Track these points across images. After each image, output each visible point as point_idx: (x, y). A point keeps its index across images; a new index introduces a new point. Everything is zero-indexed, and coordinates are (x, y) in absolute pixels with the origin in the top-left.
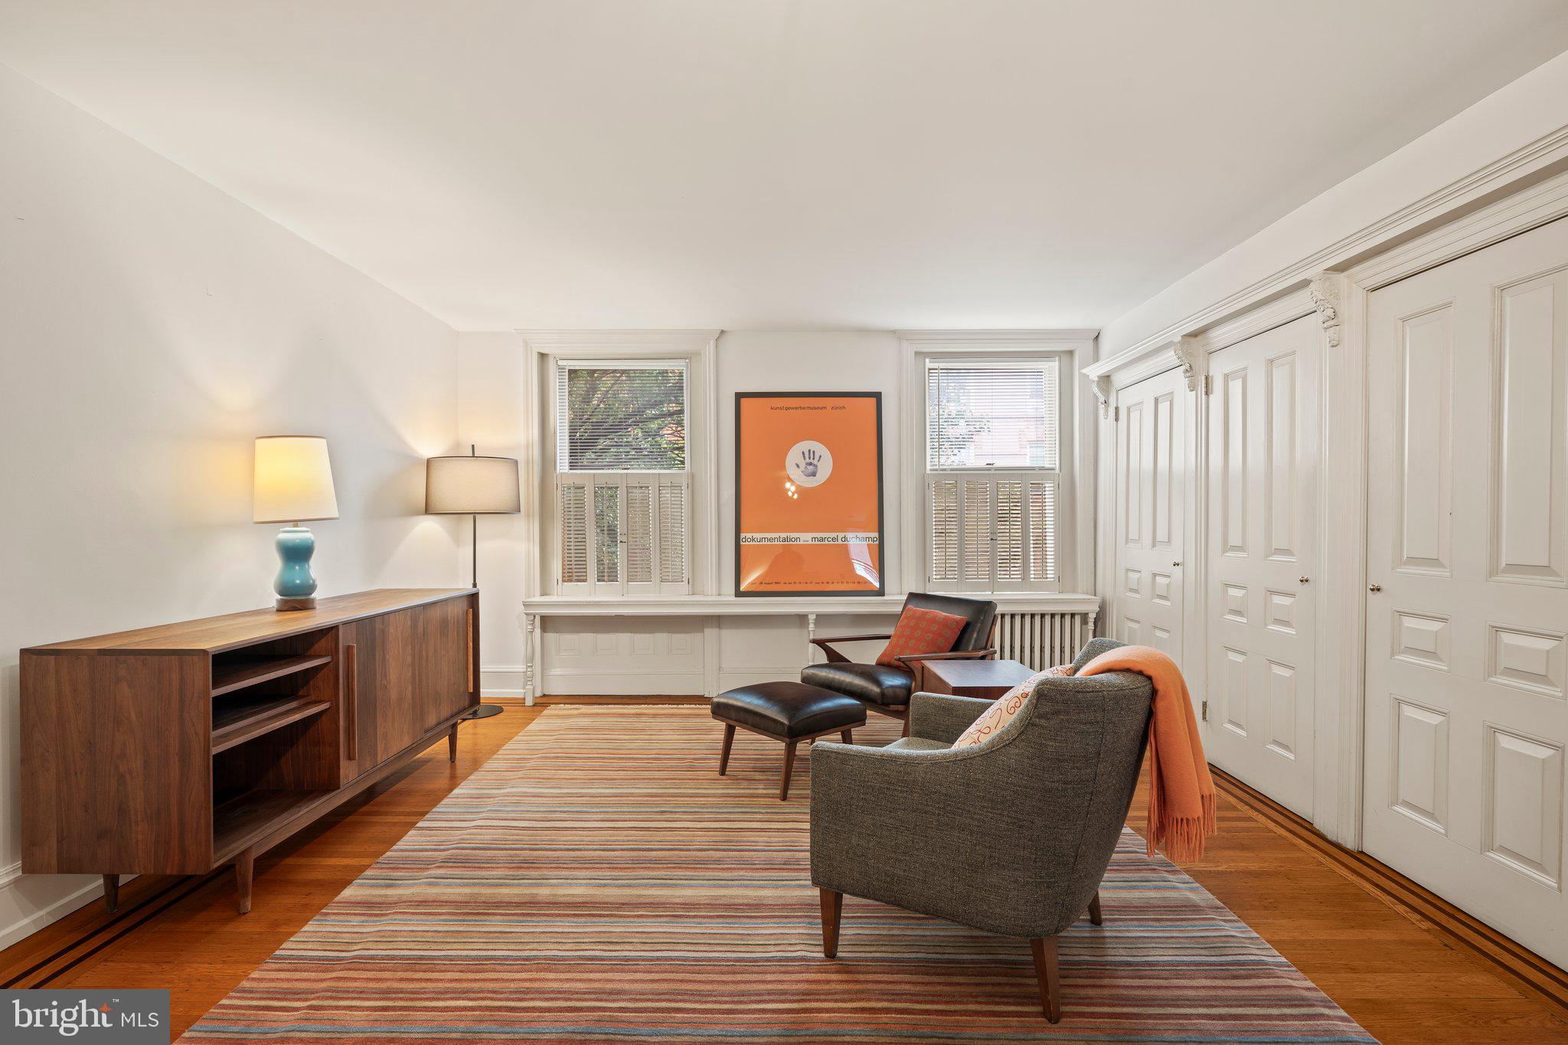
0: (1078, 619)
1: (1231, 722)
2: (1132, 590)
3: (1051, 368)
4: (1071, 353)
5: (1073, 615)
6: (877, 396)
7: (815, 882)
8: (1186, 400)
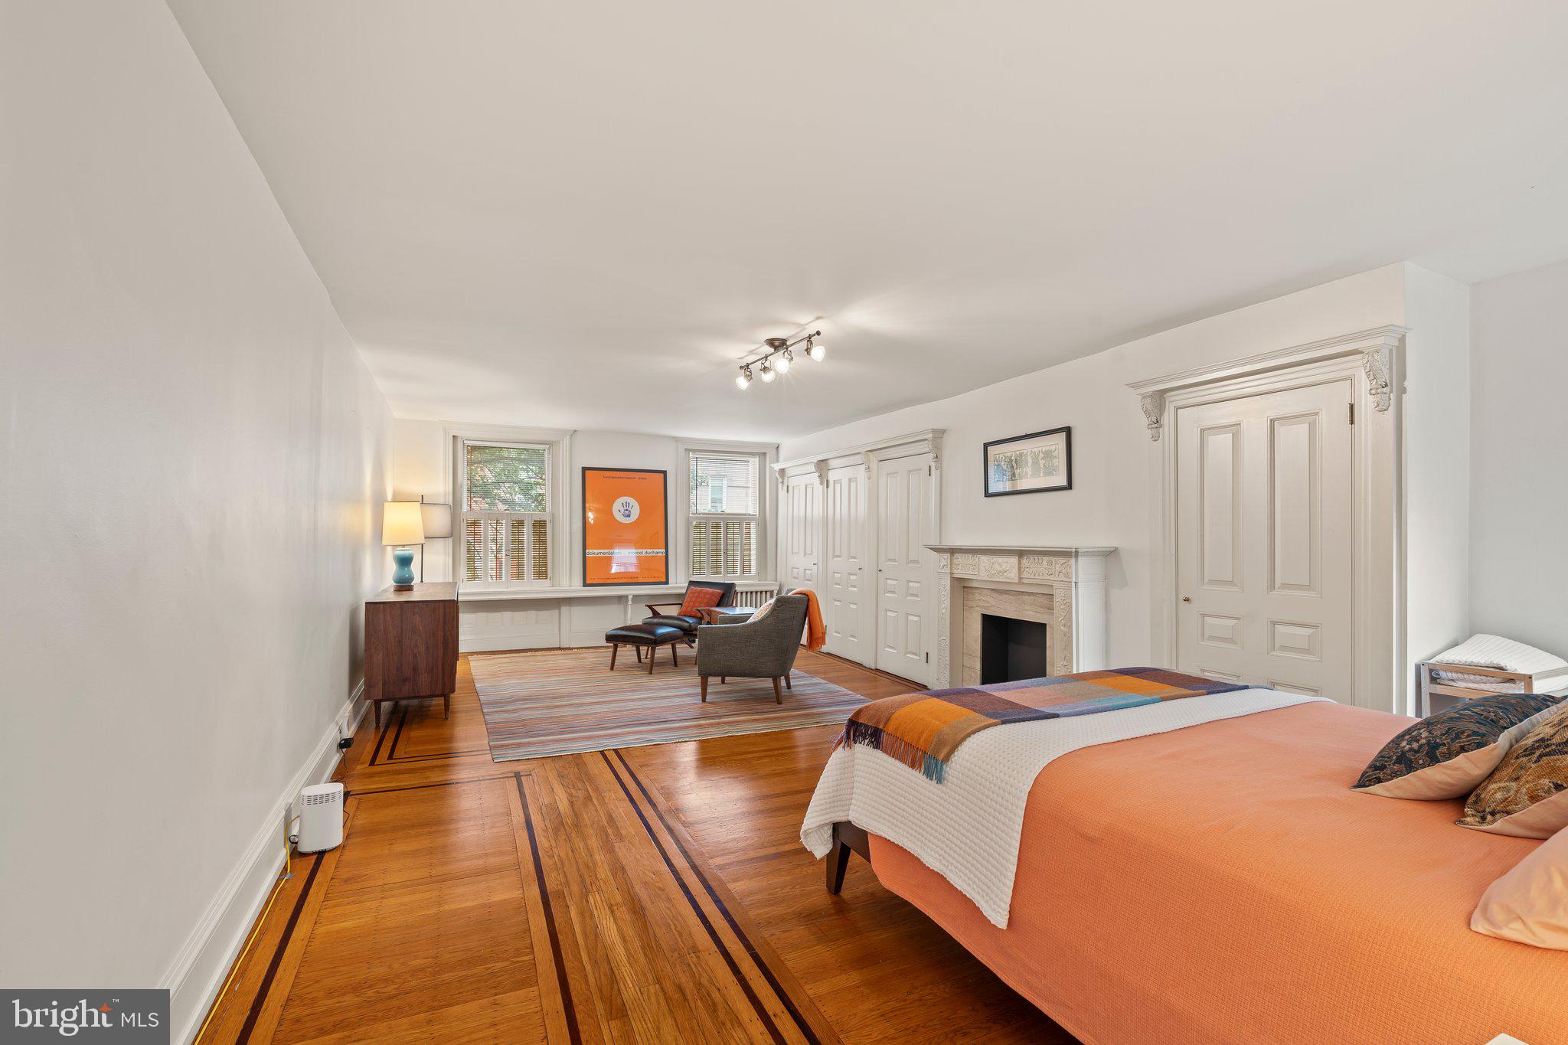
0: (768, 594)
1: (836, 632)
2: (794, 578)
3: (754, 462)
4: (765, 454)
5: (766, 592)
6: (664, 473)
7: (699, 675)
8: (819, 489)
